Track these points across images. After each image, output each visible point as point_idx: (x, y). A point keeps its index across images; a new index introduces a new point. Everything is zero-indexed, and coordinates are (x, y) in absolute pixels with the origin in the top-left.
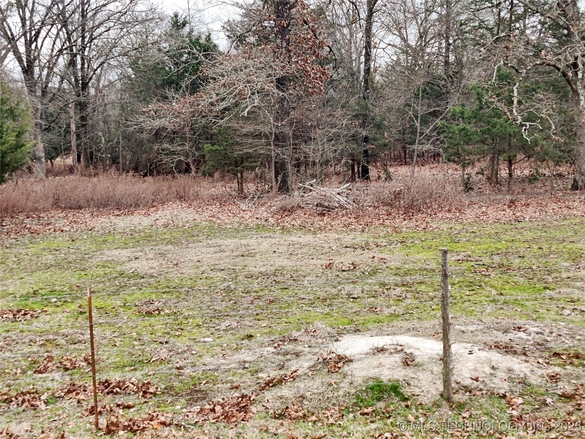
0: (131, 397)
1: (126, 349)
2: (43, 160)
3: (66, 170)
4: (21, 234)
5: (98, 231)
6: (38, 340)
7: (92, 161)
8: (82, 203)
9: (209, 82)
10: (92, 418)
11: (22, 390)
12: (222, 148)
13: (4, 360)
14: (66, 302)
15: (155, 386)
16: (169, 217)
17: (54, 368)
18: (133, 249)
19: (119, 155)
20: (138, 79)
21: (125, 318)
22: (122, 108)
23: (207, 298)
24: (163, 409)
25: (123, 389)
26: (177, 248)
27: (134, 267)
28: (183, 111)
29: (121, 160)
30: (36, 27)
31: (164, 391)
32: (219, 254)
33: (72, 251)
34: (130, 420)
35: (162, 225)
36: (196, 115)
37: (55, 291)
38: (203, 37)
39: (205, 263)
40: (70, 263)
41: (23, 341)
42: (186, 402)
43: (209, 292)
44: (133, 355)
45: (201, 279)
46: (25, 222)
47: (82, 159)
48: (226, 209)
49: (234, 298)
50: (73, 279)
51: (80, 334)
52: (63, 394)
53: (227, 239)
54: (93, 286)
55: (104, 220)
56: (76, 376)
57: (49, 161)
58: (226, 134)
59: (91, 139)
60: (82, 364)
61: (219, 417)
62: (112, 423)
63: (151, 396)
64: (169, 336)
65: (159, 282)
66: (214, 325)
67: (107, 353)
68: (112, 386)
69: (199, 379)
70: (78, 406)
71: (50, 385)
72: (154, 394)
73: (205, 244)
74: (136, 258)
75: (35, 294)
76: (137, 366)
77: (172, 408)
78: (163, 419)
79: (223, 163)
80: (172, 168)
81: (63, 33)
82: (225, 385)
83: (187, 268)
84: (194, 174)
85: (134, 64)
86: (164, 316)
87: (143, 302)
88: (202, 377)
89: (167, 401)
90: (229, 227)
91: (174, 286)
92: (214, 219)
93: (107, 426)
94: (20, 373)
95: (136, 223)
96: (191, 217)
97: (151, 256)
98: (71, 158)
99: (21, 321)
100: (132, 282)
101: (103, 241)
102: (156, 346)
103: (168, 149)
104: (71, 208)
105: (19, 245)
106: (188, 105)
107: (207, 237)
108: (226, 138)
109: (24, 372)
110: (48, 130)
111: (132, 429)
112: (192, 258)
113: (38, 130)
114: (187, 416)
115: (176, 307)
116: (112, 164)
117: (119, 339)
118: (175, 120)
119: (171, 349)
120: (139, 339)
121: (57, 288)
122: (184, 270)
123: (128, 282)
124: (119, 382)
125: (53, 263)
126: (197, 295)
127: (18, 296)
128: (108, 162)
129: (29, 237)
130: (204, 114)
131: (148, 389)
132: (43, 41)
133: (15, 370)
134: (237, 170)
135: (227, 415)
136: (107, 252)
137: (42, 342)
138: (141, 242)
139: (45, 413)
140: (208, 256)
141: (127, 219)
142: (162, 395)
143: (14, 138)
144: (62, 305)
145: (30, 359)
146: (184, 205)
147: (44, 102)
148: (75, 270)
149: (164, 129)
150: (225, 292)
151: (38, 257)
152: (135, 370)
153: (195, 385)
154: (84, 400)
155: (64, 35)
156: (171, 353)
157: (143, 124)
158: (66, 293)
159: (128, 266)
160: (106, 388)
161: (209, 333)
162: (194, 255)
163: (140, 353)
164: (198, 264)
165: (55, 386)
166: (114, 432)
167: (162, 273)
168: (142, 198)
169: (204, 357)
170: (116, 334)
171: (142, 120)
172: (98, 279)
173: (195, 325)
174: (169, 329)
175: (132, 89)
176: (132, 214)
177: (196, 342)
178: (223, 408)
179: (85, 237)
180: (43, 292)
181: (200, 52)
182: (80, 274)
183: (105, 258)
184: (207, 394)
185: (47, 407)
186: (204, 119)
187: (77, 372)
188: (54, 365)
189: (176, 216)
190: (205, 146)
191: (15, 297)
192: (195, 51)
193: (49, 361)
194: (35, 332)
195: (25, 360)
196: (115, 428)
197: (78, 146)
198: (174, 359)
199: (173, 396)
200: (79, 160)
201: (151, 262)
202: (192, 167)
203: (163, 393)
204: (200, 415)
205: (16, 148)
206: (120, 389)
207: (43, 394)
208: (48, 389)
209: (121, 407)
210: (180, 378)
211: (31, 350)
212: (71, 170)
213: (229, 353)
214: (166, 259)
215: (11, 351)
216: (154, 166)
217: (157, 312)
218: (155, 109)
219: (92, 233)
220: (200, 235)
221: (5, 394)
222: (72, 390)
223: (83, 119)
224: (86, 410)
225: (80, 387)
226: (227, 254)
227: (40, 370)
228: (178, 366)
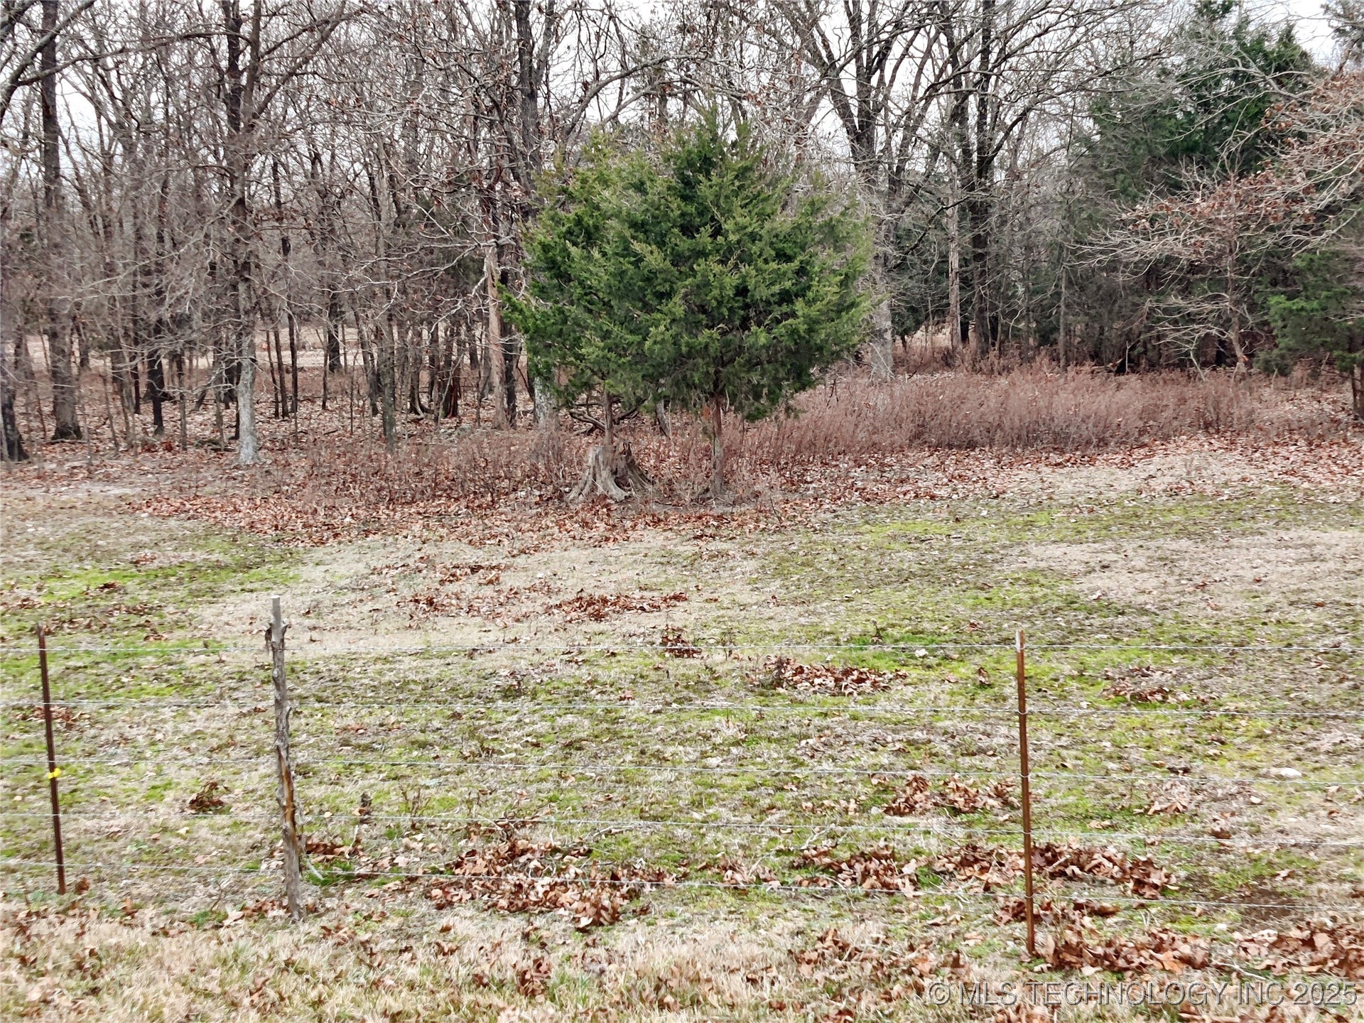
0: (1107, 891)
1: (1090, 778)
2: (888, 336)
3: (935, 360)
4: (845, 502)
5: (1013, 501)
6: (889, 739)
7: (995, 338)
8: (976, 434)
9: (1289, 144)
10: (1020, 929)
11: (862, 848)
12: (1315, 304)
13: (820, 778)
14: (946, 658)
15: (1165, 870)
16: (1181, 471)
17: (929, 806)
18: (1096, 545)
19: (1058, 321)
20: (1108, 145)
21: (1084, 704)
22: (1070, 216)
23: (1282, 673)
24: (1184, 927)
25: (1087, 868)
26: (1202, 546)
27: (1099, 588)
28: (1221, 217)
29: (1061, 337)
30: (884, 36)
31: (1186, 884)
32: (1311, 566)
33: (956, 543)
34: (1109, 944)
35: (1165, 491)
36: (1253, 226)
37: (921, 632)
38: (1275, 35)
39: (1275, 585)
40: (952, 570)
41: (859, 738)
42: (1239, 917)
43: (1286, 656)
44: (1106, 793)
45: (1265, 624)
46: (852, 475)
47: (970, 333)
48: (1325, 454)
49: (1351, 676)
50: (960, 608)
51: (983, 733)
52: (951, 867)
53: (1330, 529)
54: (1006, 625)
55: (1026, 475)
56: (979, 830)
57: (898, 338)
58: (1328, 271)
59: (996, 287)
60: (991, 802)
61: (1324, 962)
62: (1067, 945)
63: (1154, 892)
64: (1190, 755)
65: (1161, 625)
66: (1302, 738)
67: (1046, 783)
68: (1062, 860)
69: (1270, 864)
70: (987, 899)
71: (921, 842)
72: (1163, 890)
73: (1272, 541)
74: (1104, 567)
75: (880, 637)
76: (1117, 819)
77: (1206, 926)
78: (1186, 950)
79: (1318, 341)
80: (1187, 354)
81: (940, 45)
82: (1336, 887)
83: (1229, 597)
84: (1244, 369)
85: (1099, 110)
86: (1176, 708)
87: (1124, 670)
88: (1277, 860)
89: (1194, 910)
90: (1332, 499)
91: (1197, 637)
92: (1294, 480)
93: (1055, 951)
94: (856, 811)
95: (1100, 484)
96: (1234, 474)
97: (1139, 563)
98: (947, 331)
99: (851, 694)
100: (1097, 621)
101: (1026, 523)
102: (1159, 777)
103: (1179, 310)
104: (950, 446)
105: (840, 525)
106: (1232, 200)
107: (1277, 524)
108: (1325, 280)
109: (863, 809)
110: (901, 267)
111: (1112, 964)
112: (1241, 572)
113: (880, 270)
114: (1245, 949)
115: (1206, 687)
116: (1040, 345)
117: (1073, 753)
118: (1199, 238)
119: (1196, 787)
120: (1120, 758)
121: (926, 625)
122: (1223, 600)
123: (1087, 622)
124: (1079, 853)
125: (915, 568)
126: (1257, 663)
127: (843, 639)
128: (1031, 340)
129: (861, 509)
130: (1272, 223)
131: (1148, 876)
132: (896, 68)
133: (844, 803)
134: (1354, 360)
135: (1346, 958)
136: (1035, 550)
137: (898, 745)
138: (1114, 528)
139: (913, 905)
140: (1282, 568)
141: (1079, 474)
142: (1180, 895)
143: (836, 289)
144: (939, 665)
145: (875, 781)
146: (1216, 444)
147: (894, 205)
148: (964, 587)
149: (1170, 260)
150: (1329, 659)
151: (882, 555)
152: (1113, 827)
153: (1260, 877)
154: (998, 885)
155: (942, 51)
156: (1199, 798)
157: (1119, 251)
158: (947, 638)
159: (1086, 584)
160: (1050, 863)
161: (1290, 756)
162: (1244, 564)
163: (1122, 789)
164: (1256, 587)
165: (933, 845)
166: (1072, 968)
167: (1169, 605)
168: (1114, 426)
169: (1279, 814)
170: (1064, 741)
171: (1119, 240)
172: (1017, 611)
173: (1253, 734)
174: (1189, 740)
175: (1094, 167)
176: (1092, 461)
177: (1259, 775)
178: (1335, 942)
179: (984, 513)
180: (895, 632)
181: (1267, 73)
182: (977, 598)
183: (1031, 564)
184: (1290, 901)
185: (917, 893)
186: (1271, 235)
187: (979, 820)
188: (927, 798)
189: (1198, 469)
190: (1273, 300)
191: (837, 640)
192: (1253, 70)
193: (917, 789)
194: (883, 722)
195: (865, 782)
196: (1074, 959)
197: (965, 304)
198: (1205, 811)
199: (1208, 900)
200: (965, 337)
201: (1140, 576)
202: (1239, 353)
203: (1182, 888)
204: (1277, 951)
205: (839, 312)
206: (1082, 869)
207: (908, 862)
208: (919, 853)
209: (1085, 911)
210: (1224, 857)
211: (875, 761)
212: (947, 359)
213: (1345, 810)
214: (1177, 571)
215: (834, 760)
216: (1140, 349)
217: (1159, 697)
218: (1151, 213)
219: (998, 505)
220: (1260, 517)
221: (825, 854)
222: (971, 859)
223: (978, 241)
224: (1005, 909)
225: (990, 854)
226: (1331, 565)
227: (899, 808)
228: (1217, 829)
